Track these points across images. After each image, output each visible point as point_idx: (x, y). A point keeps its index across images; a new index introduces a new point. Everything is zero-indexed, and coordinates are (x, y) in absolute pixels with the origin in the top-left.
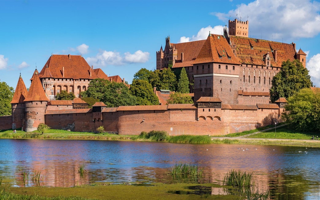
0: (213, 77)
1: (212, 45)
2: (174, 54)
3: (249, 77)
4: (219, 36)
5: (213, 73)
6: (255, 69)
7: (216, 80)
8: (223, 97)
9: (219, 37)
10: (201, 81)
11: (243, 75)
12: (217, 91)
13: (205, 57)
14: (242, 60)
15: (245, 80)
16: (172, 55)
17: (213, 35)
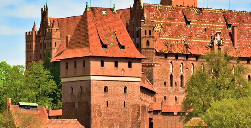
0: (90, 82)
1: (89, 27)
2: (53, 36)
3: (182, 77)
4: (105, 9)
5: (90, 75)
6: (194, 63)
7: (95, 88)
8: (110, 118)
9: (104, 12)
10: (72, 88)
11: (170, 75)
12: (99, 106)
13: (78, 47)
14: (168, 47)
15: (174, 83)
16: (51, 39)
17: (92, 9)
